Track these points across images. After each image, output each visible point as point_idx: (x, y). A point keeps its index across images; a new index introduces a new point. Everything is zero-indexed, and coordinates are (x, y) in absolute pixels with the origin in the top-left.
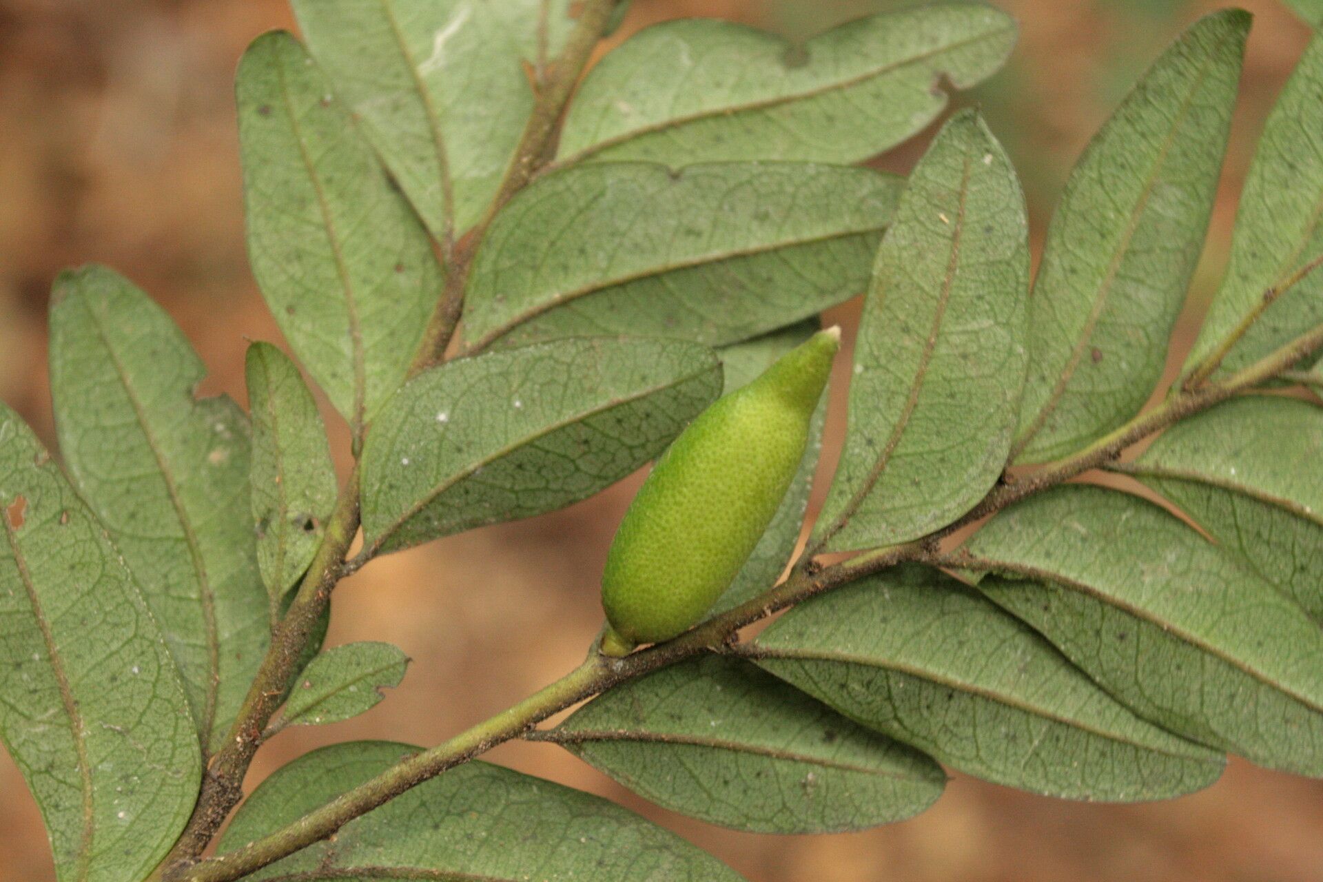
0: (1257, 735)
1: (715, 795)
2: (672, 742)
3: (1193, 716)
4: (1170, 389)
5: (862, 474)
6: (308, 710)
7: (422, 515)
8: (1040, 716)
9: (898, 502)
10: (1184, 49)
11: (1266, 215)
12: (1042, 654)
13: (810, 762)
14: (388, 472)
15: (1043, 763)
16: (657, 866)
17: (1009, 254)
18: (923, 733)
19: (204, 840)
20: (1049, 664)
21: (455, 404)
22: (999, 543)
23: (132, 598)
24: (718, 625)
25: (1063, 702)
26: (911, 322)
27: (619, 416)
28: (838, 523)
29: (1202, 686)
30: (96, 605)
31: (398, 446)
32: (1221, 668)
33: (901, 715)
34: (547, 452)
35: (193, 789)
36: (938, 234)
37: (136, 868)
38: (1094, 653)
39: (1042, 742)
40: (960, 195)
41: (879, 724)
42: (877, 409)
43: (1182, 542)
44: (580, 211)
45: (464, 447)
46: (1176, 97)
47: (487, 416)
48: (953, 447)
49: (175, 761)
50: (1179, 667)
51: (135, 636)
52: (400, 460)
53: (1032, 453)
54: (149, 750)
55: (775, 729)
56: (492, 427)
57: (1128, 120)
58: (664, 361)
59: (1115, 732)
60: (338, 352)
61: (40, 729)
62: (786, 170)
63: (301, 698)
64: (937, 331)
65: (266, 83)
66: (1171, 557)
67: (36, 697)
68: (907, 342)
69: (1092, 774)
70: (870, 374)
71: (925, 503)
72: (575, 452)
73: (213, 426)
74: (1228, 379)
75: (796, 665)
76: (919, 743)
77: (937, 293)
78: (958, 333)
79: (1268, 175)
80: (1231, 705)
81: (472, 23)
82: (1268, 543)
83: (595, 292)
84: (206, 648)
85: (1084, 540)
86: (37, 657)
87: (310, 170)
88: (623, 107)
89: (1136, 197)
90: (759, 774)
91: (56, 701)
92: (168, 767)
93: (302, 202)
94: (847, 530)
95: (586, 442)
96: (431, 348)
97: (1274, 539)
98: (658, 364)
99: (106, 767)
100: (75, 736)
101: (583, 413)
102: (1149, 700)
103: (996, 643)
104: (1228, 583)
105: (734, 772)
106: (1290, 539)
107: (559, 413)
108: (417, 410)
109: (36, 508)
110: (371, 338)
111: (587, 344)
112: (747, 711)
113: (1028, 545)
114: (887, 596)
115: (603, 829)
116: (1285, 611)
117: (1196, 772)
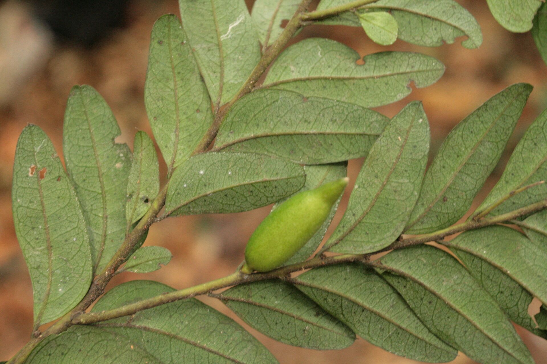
0: (472, 347)
1: (272, 327)
2: (260, 306)
3: (450, 335)
4: (468, 218)
5: (348, 226)
6: (133, 267)
7: (188, 206)
8: (394, 324)
9: (359, 239)
10: (505, 94)
11: (521, 160)
12: (400, 302)
13: (308, 322)
14: (178, 188)
15: (391, 341)
16: (246, 347)
17: (420, 157)
18: (351, 321)
19: (87, 305)
20: (402, 306)
21: (207, 169)
22: (393, 261)
23: (78, 213)
24: (285, 270)
25: (403, 321)
26: (379, 174)
27: (266, 185)
28: (336, 242)
29: (456, 326)
30: (65, 213)
31: (183, 180)
32: (464, 321)
33: (344, 313)
34: (237, 192)
35: (87, 287)
36: (396, 144)
37: (62, 310)
38: (419, 306)
39: (393, 333)
40: (408, 132)
41: (336, 314)
42: (359, 203)
43: (460, 272)
44: (267, 106)
45: (207, 185)
46: (498, 111)
47: (218, 175)
48: (383, 223)
49: (83, 275)
50: (448, 318)
51: (77, 227)
52: (183, 185)
53: (412, 230)
54: (74, 269)
55: (298, 308)
56: (219, 180)
57: (478, 116)
58: (286, 169)
59: (420, 336)
60: (170, 138)
61: (37, 253)
62: (346, 106)
63: (131, 262)
64: (388, 180)
65: (163, 33)
66: (455, 277)
67: (38, 241)
68: (376, 181)
69: (408, 348)
70: (360, 190)
71: (368, 242)
72: (247, 194)
73: (119, 154)
74: (491, 219)
75: (310, 289)
76: (349, 324)
77: (391, 166)
78: (395, 182)
79: (525, 146)
80: (464, 335)
81: (244, 23)
82: (491, 280)
83: (266, 136)
84: (101, 235)
85: (424, 265)
86: (40, 227)
87: (173, 68)
88: (292, 68)
89: (474, 144)
90: (289, 323)
91: (45, 244)
92: (80, 276)
93: (168, 79)
94: (339, 245)
95: (252, 192)
96: (203, 146)
97: (494, 279)
98: (283, 170)
99: (58, 272)
100: (49, 259)
101: (252, 182)
102: (435, 326)
103: (384, 295)
104: (474, 291)
105: (280, 321)
106: (500, 281)
107: (244, 180)
108: (193, 168)
109: (50, 173)
110: (183, 135)
111: (259, 157)
112: (289, 300)
113: (403, 263)
114: (348, 271)
115: (230, 330)
116: (493, 305)
117: (446, 356)
